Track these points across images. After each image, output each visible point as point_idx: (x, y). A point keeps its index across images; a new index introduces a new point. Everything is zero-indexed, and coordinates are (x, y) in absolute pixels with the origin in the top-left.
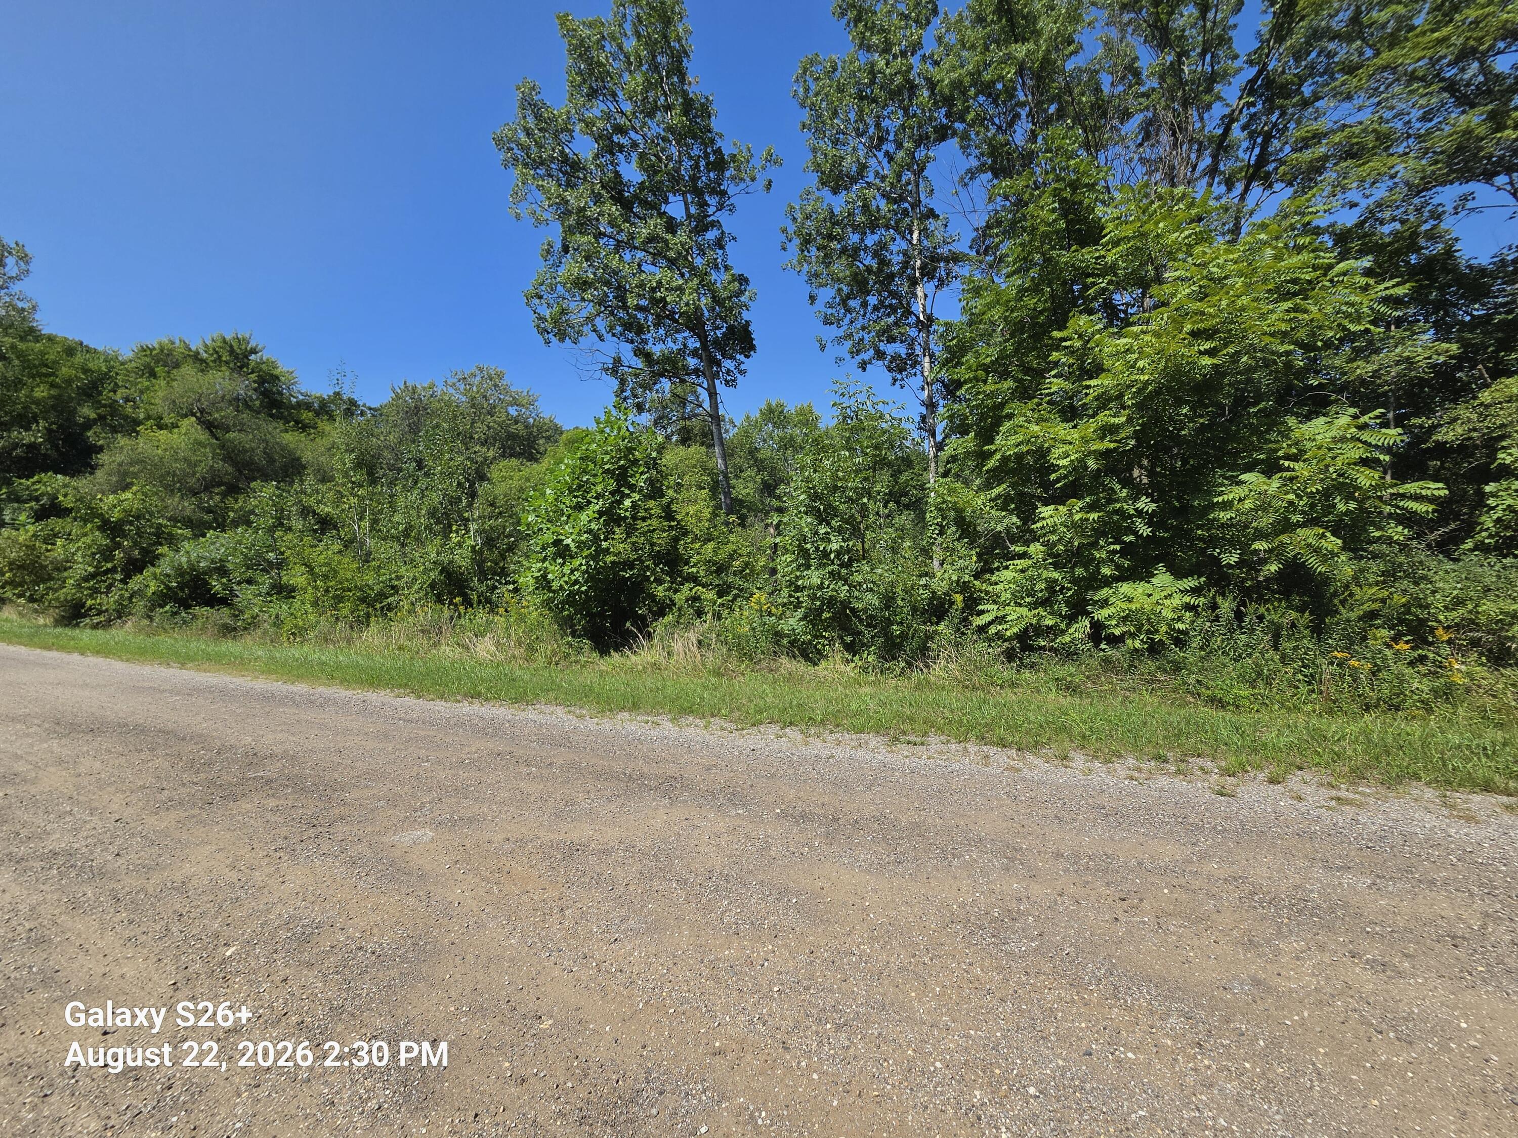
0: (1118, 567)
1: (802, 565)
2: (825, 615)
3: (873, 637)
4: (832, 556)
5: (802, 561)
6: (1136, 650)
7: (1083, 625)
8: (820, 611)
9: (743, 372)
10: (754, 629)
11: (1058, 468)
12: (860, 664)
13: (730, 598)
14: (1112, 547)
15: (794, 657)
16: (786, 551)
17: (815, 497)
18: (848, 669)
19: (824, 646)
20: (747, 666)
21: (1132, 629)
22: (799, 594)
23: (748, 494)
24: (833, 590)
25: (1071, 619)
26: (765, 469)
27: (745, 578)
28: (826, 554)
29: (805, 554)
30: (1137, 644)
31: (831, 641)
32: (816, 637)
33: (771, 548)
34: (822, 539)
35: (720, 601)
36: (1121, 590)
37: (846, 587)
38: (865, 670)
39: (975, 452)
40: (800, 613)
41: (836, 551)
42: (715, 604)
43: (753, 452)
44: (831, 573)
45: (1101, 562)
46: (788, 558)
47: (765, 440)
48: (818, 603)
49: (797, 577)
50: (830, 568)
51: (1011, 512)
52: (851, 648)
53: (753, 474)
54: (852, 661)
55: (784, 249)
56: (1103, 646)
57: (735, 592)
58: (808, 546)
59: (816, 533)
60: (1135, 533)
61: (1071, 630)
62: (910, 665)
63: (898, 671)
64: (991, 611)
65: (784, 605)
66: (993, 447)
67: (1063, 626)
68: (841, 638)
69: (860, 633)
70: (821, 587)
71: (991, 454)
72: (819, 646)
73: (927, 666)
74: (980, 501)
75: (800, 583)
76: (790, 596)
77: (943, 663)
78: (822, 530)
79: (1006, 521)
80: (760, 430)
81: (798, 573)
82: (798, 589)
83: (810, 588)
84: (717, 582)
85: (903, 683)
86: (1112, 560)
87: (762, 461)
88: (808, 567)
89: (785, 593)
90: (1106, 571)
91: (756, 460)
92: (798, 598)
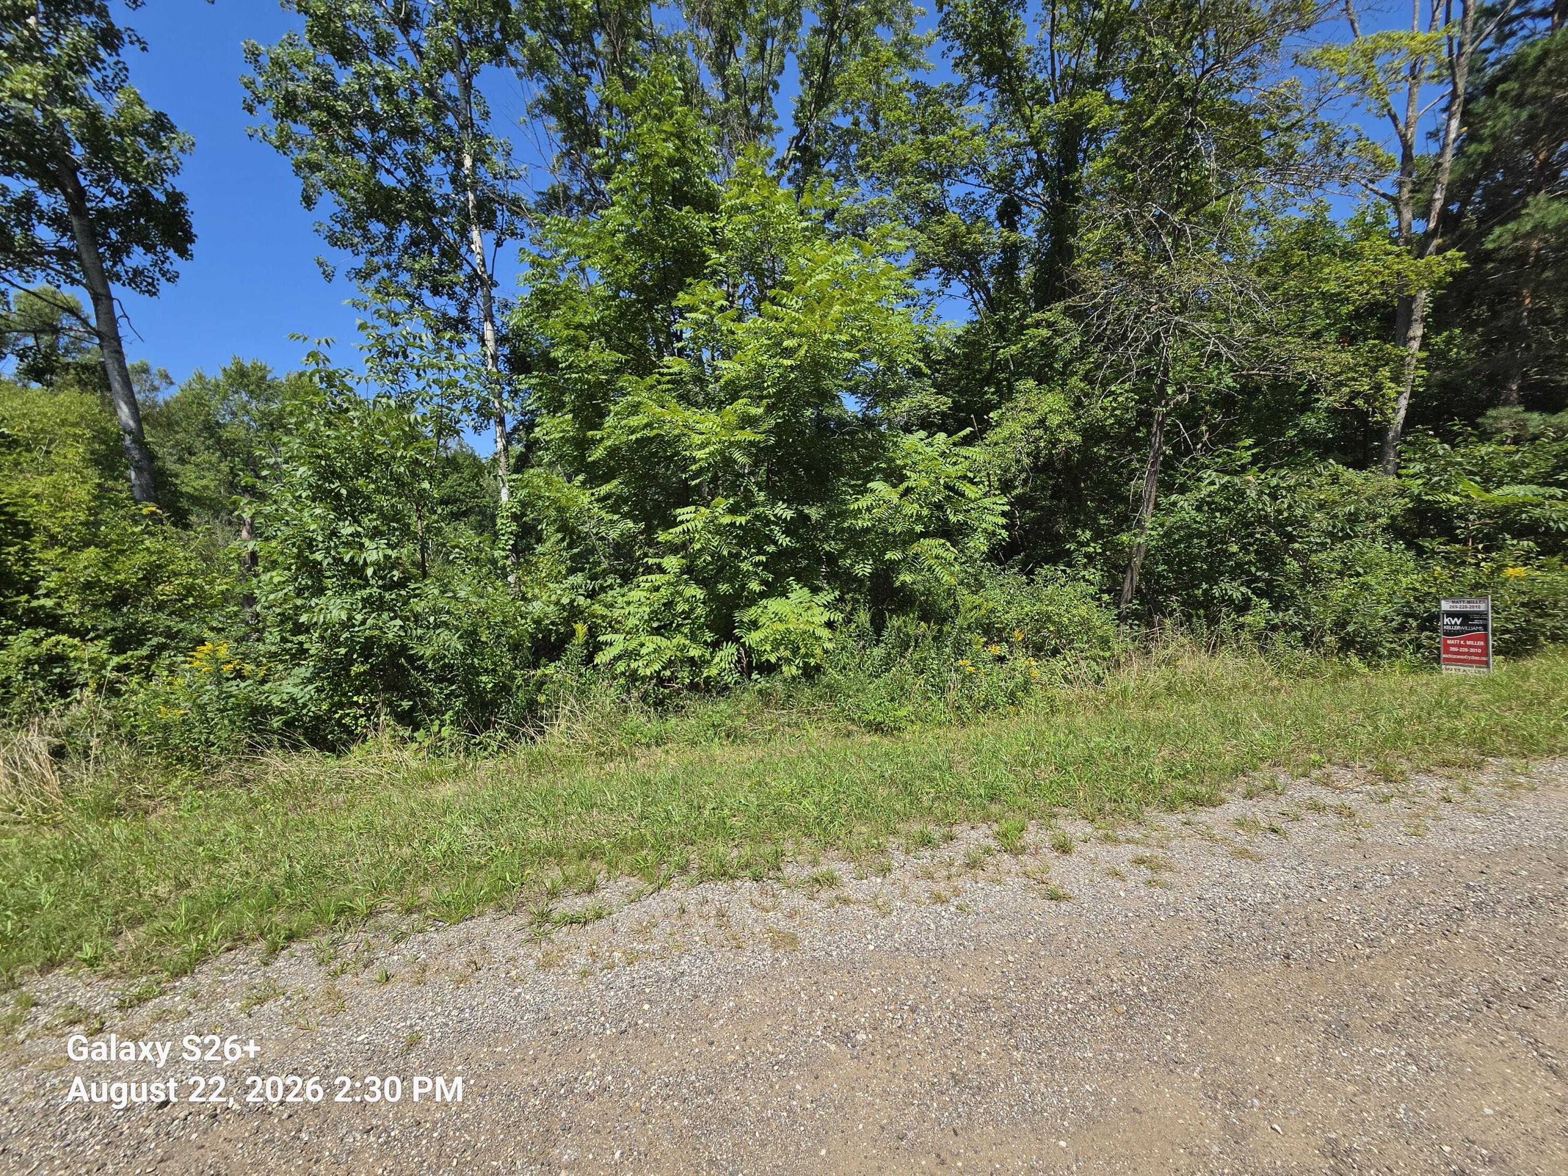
0: (764, 582)
1: (307, 587)
2: (355, 669)
3: (448, 697)
4: (370, 571)
5: (305, 581)
6: (794, 678)
7: (729, 651)
8: (348, 661)
9: (172, 278)
10: (202, 707)
11: (694, 460)
12: (427, 743)
13: (144, 651)
14: (757, 558)
15: (296, 747)
16: (274, 565)
17: (329, 474)
18: (406, 754)
19: (356, 718)
20: (186, 782)
21: (788, 653)
22: (301, 638)
23: (206, 487)
24: (374, 627)
25: (715, 646)
26: (235, 454)
27: (182, 614)
28: (356, 569)
29: (315, 570)
30: (794, 670)
31: (370, 710)
32: (341, 705)
33: (242, 562)
34: (347, 544)
35: (116, 660)
36: (771, 609)
37: (399, 622)
38: (436, 751)
39: (573, 438)
40: (304, 671)
41: (376, 563)
42: (103, 666)
43: (211, 428)
44: (366, 601)
45: (747, 575)
46: (277, 576)
47: (234, 414)
48: (343, 651)
49: (296, 607)
50: (365, 593)
51: (625, 516)
52: (407, 719)
53: (214, 459)
54: (413, 739)
55: (250, 110)
56: (755, 676)
57: (155, 641)
58: (318, 556)
59: (334, 533)
60: (775, 543)
61: (717, 660)
62: (513, 733)
63: (494, 746)
64: (617, 643)
65: (273, 656)
66: (598, 434)
67: (708, 656)
68: (390, 704)
69: (428, 693)
70: (347, 625)
71: (594, 442)
72: (347, 720)
73: (542, 732)
74: (585, 499)
75: (304, 618)
76: (284, 640)
77: (563, 724)
78: (346, 529)
79: (620, 525)
80: (225, 398)
81: (299, 602)
82: (300, 629)
83: (326, 625)
84: (110, 624)
85: (502, 763)
86: (756, 573)
87: (230, 442)
88: (320, 591)
89: (273, 636)
90: (755, 586)
91: (219, 440)
92: (301, 644)
